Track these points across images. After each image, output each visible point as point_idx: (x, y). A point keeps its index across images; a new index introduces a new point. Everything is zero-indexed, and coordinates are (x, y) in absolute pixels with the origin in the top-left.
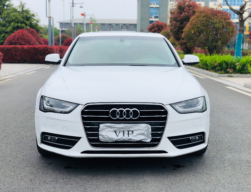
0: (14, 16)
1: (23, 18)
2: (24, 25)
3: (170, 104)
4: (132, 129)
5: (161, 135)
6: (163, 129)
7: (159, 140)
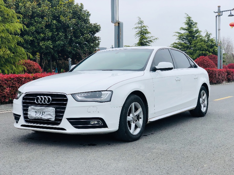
0: (200, 45)
1: (208, 46)
2: (207, 52)
3: (71, 94)
4: (44, 111)
5: (62, 116)
6: (63, 112)
7: (61, 120)
